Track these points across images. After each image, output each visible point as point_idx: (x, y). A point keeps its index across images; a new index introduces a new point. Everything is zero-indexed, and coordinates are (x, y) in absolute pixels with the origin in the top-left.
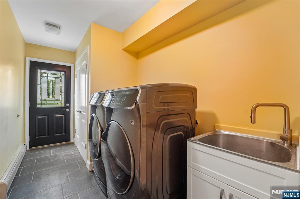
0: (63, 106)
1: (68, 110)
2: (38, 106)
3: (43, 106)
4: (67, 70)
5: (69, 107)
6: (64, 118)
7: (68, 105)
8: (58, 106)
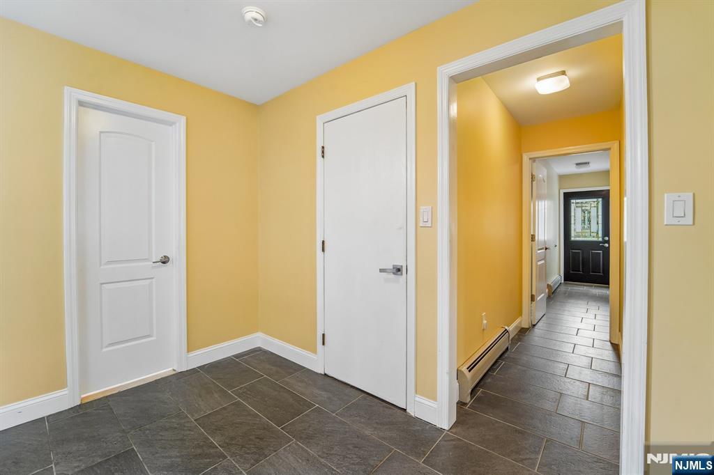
0: (600, 239)
1: (607, 245)
2: (572, 239)
3: (578, 239)
4: (604, 196)
5: (608, 242)
6: (601, 255)
7: (607, 238)
8: (595, 239)
